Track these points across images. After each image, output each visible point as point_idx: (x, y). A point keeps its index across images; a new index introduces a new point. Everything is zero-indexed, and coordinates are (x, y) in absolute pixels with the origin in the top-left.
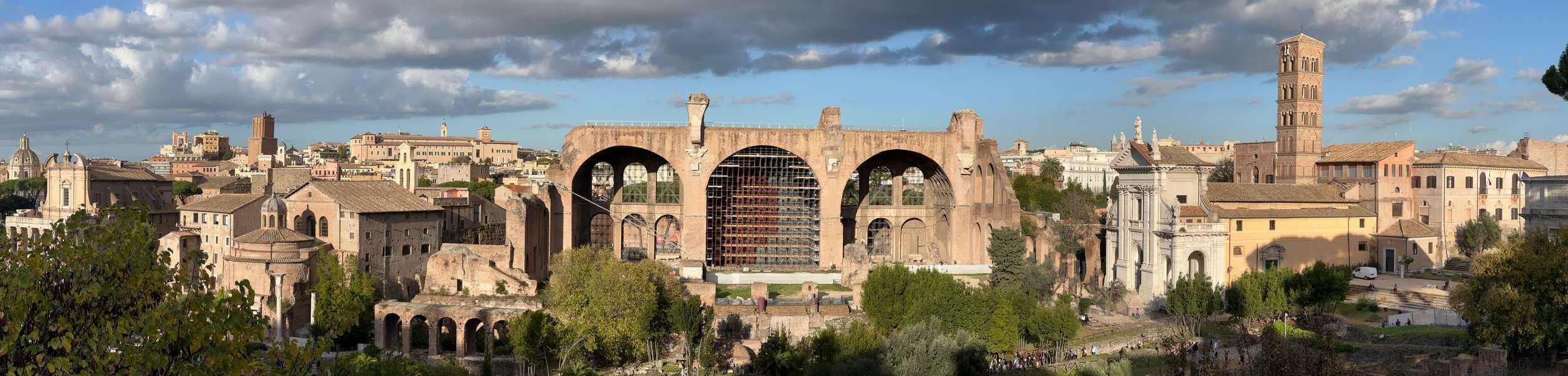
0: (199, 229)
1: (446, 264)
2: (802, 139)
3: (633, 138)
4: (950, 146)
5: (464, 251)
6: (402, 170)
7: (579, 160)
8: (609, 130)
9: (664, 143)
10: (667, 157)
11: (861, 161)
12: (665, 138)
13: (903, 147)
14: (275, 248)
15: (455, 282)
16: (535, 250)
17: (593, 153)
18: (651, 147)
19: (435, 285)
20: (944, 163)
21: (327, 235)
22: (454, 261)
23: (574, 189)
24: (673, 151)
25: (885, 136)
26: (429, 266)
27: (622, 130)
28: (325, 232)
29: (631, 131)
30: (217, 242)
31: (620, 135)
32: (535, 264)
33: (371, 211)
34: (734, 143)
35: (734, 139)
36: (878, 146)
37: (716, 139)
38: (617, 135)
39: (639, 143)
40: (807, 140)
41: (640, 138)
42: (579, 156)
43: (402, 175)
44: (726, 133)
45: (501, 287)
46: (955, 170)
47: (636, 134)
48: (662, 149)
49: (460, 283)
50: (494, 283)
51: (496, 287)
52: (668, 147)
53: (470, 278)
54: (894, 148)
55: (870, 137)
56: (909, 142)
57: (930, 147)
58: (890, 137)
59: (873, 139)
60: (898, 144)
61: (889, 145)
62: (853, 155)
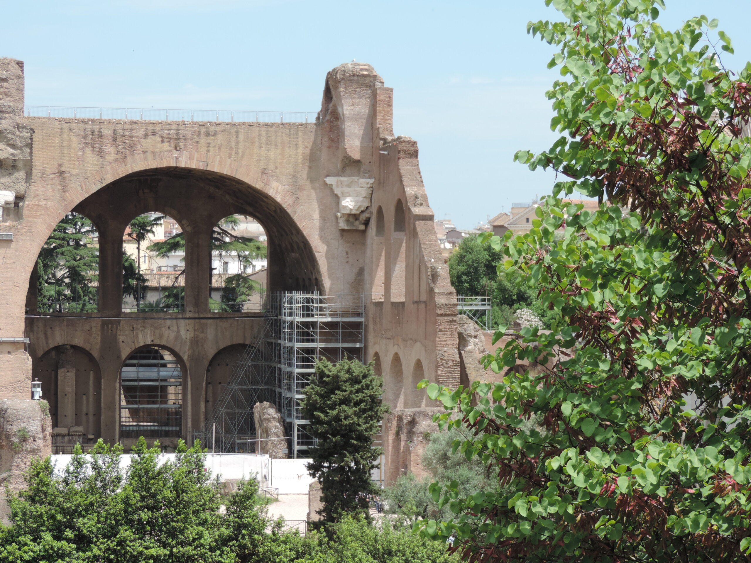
4: (308, 159)
11: (76, 196)
20: (297, 200)
36: (122, 159)
54: (165, 164)
55: (101, 135)
56: (203, 150)
57: (259, 159)
58: (154, 134)
59: (108, 140)
60: (175, 153)
61: (149, 156)
62: (56, 181)
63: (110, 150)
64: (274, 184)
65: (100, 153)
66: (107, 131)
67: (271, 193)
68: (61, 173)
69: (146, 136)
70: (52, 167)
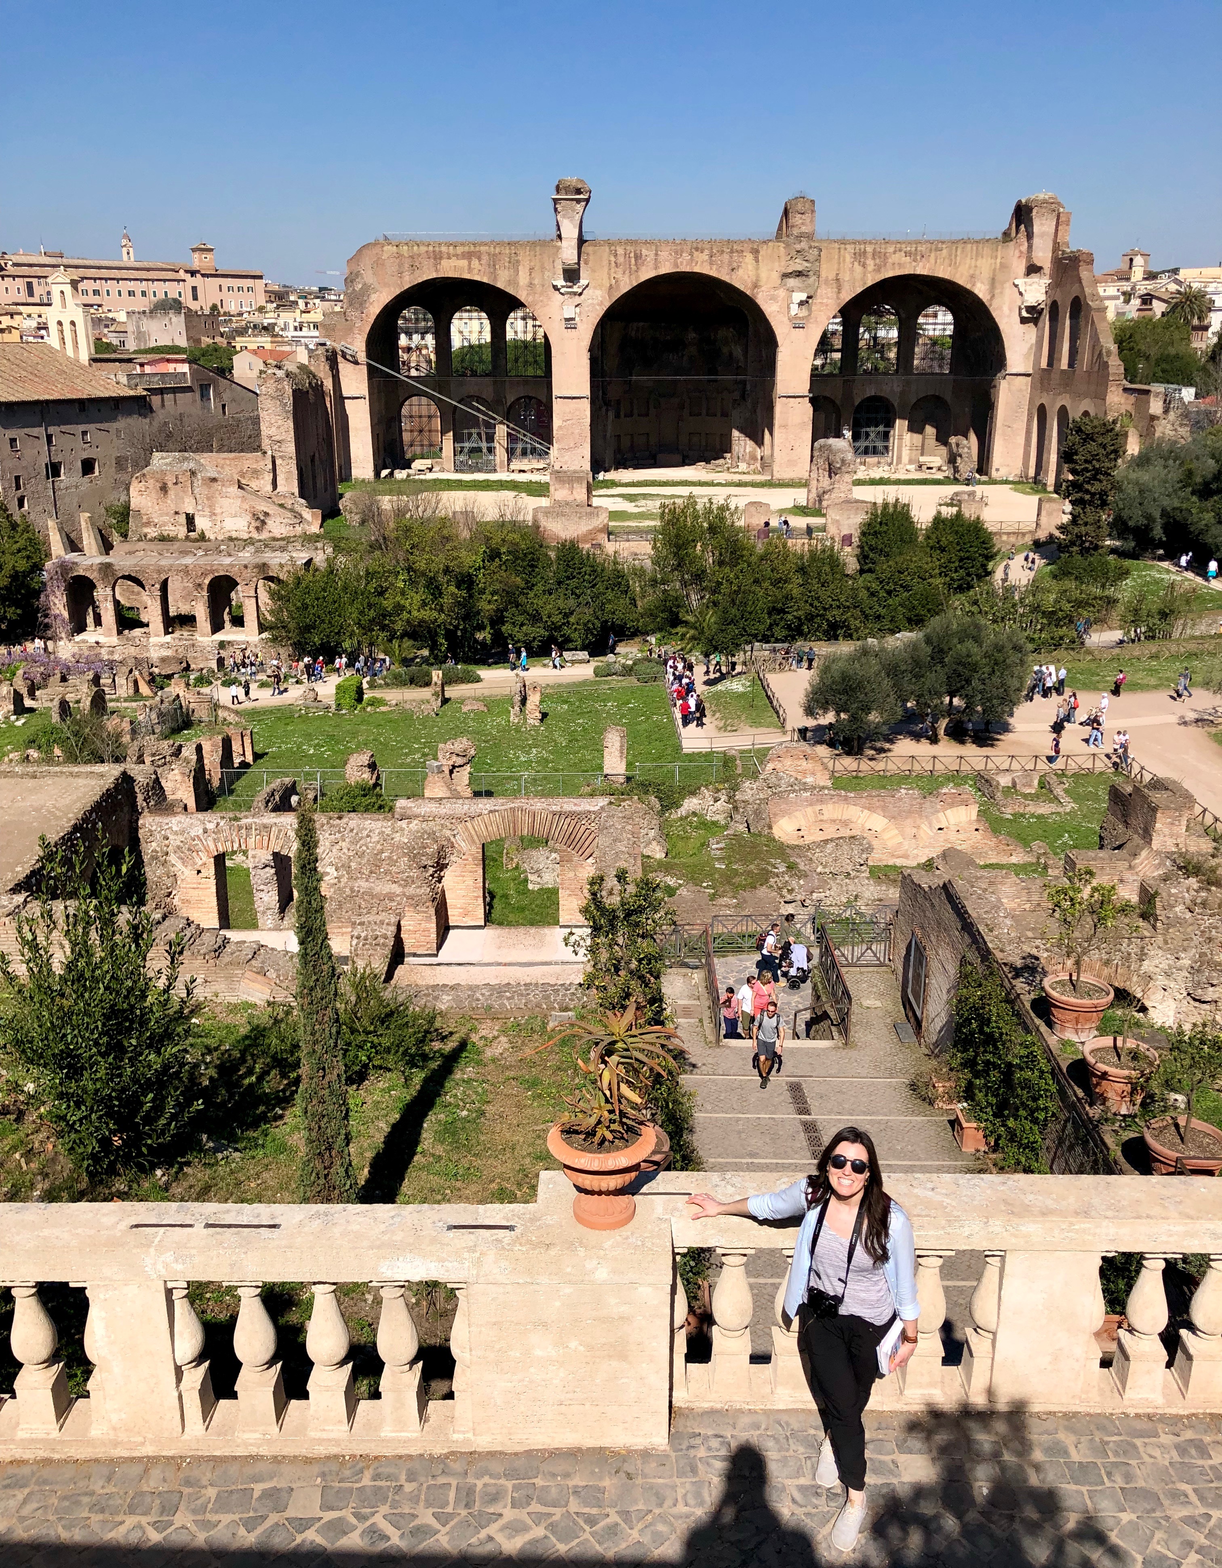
1: (164, 489)
2: (749, 258)
3: (464, 263)
4: (1003, 266)
5: (192, 465)
6: (59, 323)
7: (375, 304)
8: (423, 249)
9: (517, 272)
10: (522, 296)
11: (847, 296)
12: (518, 261)
13: (922, 269)
15: (182, 519)
16: (313, 460)
17: (398, 292)
18: (495, 279)
19: (148, 524)
20: (993, 296)
22: (176, 484)
23: (369, 356)
24: (531, 285)
25: (891, 249)
26: (133, 493)
27: (444, 249)
29: (460, 250)
31: (441, 258)
32: (315, 484)
33: (13, 399)
34: (634, 268)
35: (633, 260)
36: (878, 269)
37: (605, 263)
38: (437, 257)
39: (476, 271)
40: (757, 260)
41: (475, 263)
42: (374, 297)
43: (61, 332)
44: (620, 251)
45: (260, 520)
46: (1010, 310)
47: (468, 256)
48: (514, 282)
49: (190, 520)
50: (248, 517)
51: (253, 524)
52: (523, 278)
53: (207, 510)
54: (906, 272)
55: (865, 252)
56: (932, 260)
57: (970, 267)
58: (900, 250)
59: (870, 255)
60: (914, 264)
61: (897, 267)
62: (835, 285)
63: (870, 263)
64: (979, 285)
65: (864, 266)
66: (869, 249)
67: (976, 292)
68: (837, 280)
69: (895, 252)
70: (832, 276)
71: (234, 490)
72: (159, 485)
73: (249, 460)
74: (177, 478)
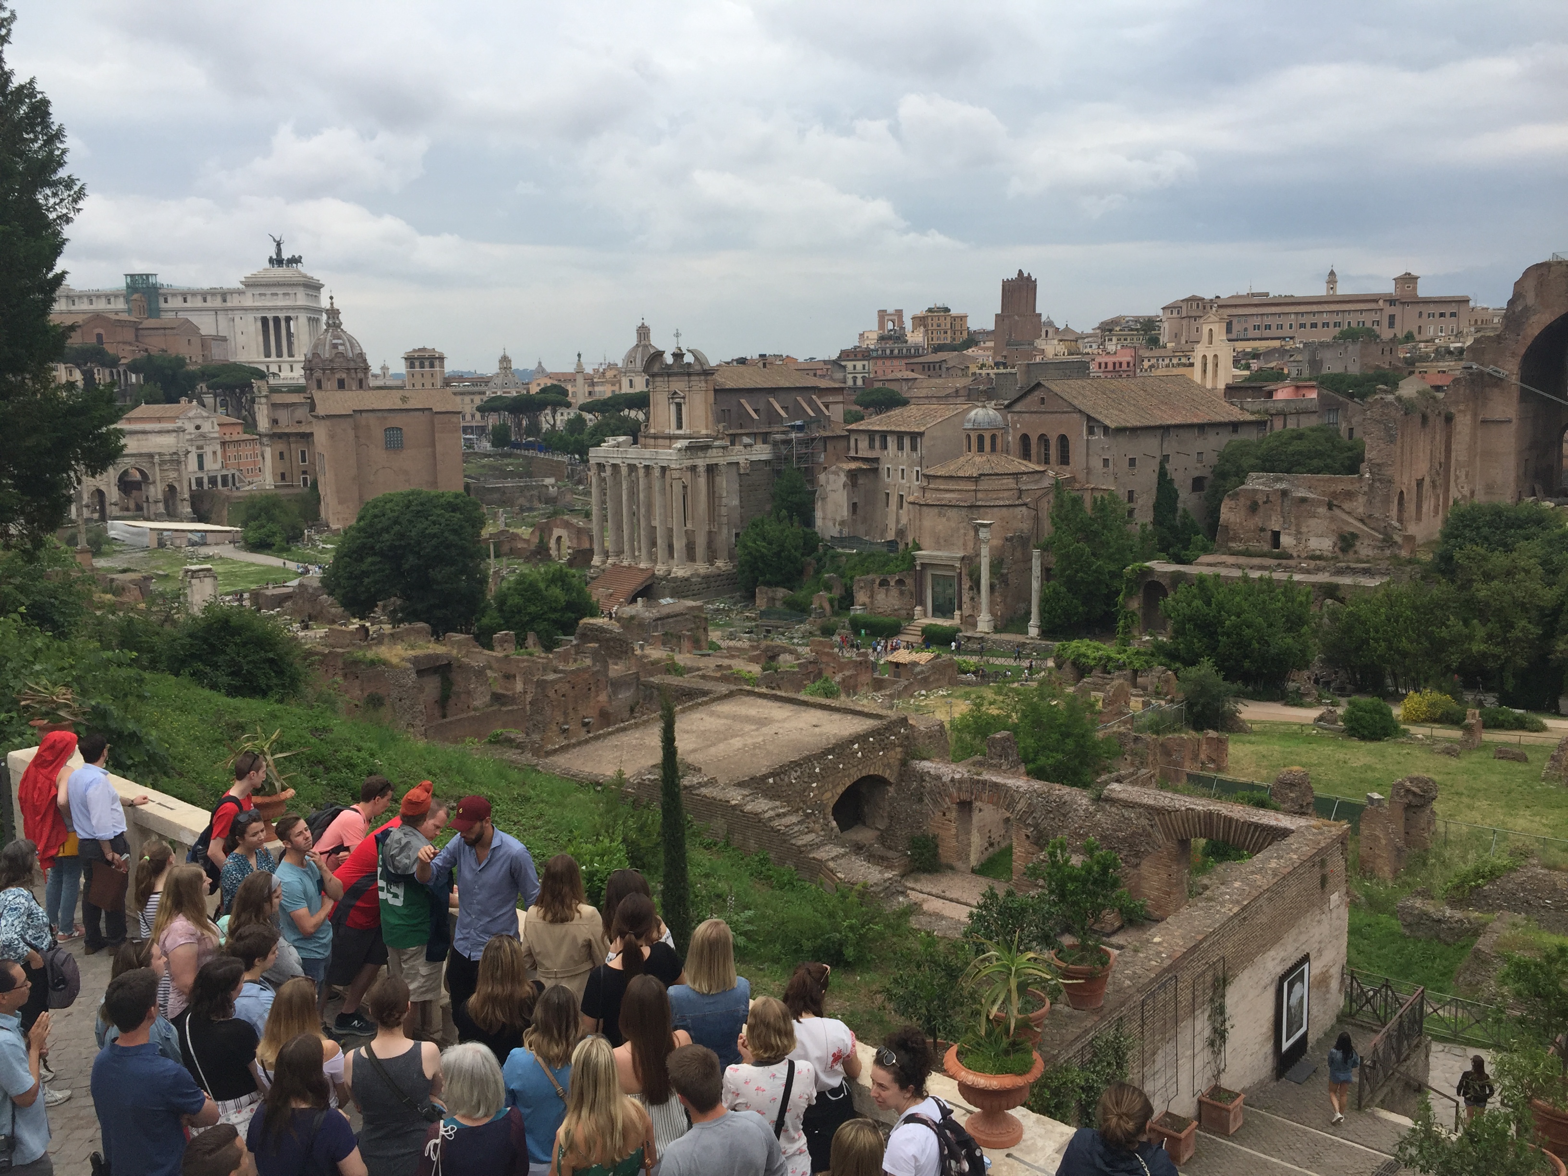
0: (876, 460)
1: (1254, 507)
5: (1284, 485)
6: (1205, 357)
14: (984, 485)
15: (1268, 536)
16: (1420, 483)
19: (1234, 539)
21: (1067, 463)
22: (1266, 503)
23: (1524, 380)
26: (1223, 509)
28: (1064, 459)
30: (903, 478)
32: (1419, 507)
33: (1138, 424)
43: (1205, 365)
45: (1347, 542)
49: (1276, 535)
50: (1334, 539)
51: (1339, 545)
53: (1293, 528)
71: (1322, 510)
72: (1249, 503)
73: (1344, 483)
74: (1268, 497)
